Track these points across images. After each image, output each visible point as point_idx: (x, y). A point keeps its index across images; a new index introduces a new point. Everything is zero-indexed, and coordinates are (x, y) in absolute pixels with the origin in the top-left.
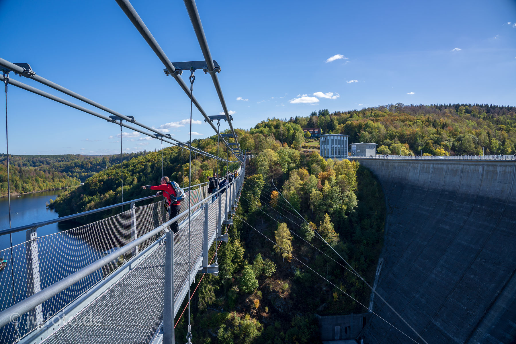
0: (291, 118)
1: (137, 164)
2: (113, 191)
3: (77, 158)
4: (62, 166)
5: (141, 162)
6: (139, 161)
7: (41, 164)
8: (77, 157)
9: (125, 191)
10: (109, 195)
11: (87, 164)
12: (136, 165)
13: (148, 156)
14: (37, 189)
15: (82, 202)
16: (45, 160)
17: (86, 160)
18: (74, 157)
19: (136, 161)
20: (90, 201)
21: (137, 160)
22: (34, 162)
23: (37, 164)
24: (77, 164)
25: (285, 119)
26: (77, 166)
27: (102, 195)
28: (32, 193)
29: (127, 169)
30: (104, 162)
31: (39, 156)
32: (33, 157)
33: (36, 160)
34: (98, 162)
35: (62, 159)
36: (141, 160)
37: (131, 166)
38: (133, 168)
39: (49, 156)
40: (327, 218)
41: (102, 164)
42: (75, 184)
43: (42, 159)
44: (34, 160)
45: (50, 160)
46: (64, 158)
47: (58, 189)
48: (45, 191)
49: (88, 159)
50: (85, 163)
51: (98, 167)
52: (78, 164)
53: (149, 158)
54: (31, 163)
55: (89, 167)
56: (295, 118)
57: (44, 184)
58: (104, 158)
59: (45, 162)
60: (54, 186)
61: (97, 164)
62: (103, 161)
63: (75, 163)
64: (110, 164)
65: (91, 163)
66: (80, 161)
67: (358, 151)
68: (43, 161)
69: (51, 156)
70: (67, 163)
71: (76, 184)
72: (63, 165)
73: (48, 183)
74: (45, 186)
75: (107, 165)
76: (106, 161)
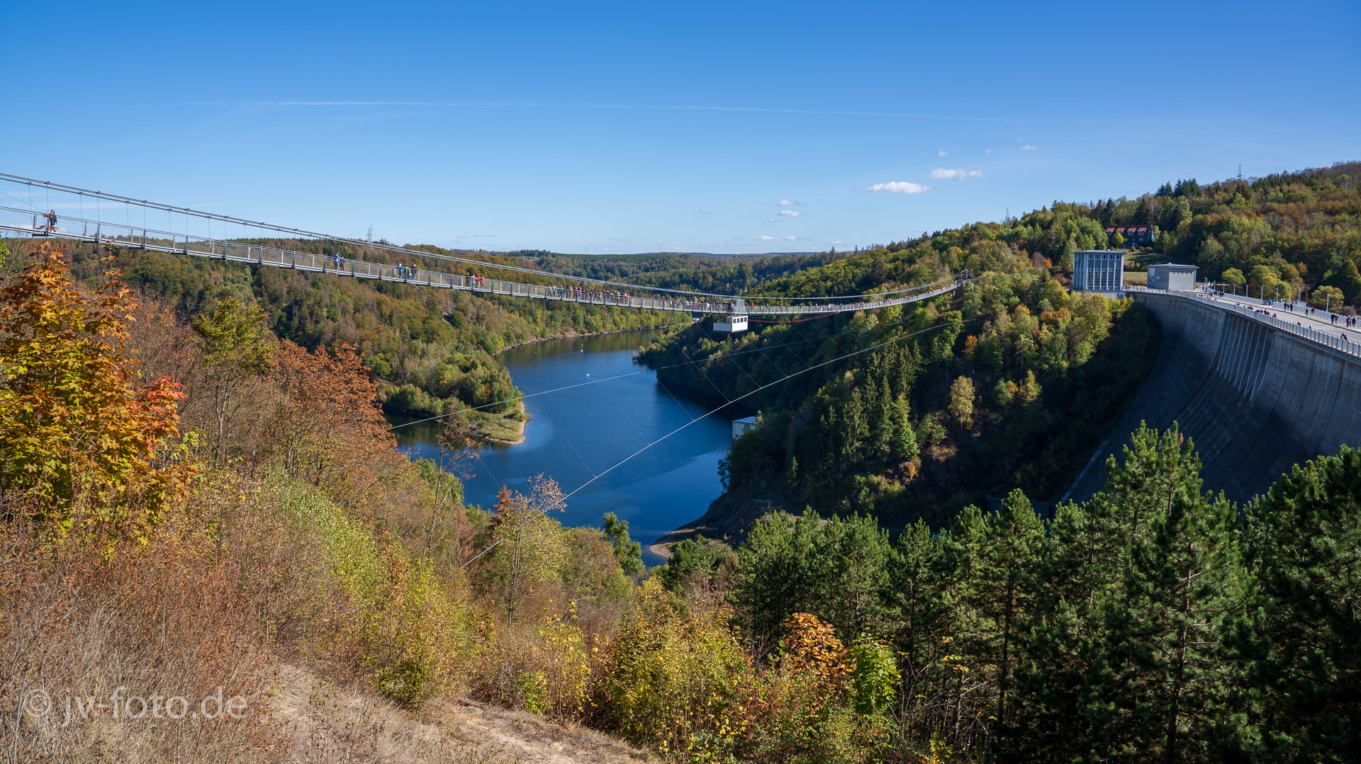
0: (1100, 201)
1: (803, 285)
2: (756, 334)
3: (684, 264)
4: (654, 280)
5: (812, 281)
6: (808, 278)
7: (609, 274)
8: (682, 260)
9: (777, 333)
10: (749, 340)
11: (704, 278)
12: (801, 286)
13: (828, 268)
14: (609, 326)
15: (700, 352)
16: (618, 266)
17: (703, 268)
18: (677, 259)
19: (804, 278)
20: (714, 350)
21: (804, 275)
22: (594, 270)
23: (601, 274)
24: (685, 276)
25: (1089, 203)
26: (683, 281)
27: (737, 340)
28: (602, 333)
29: (784, 294)
30: (741, 274)
31: (604, 257)
32: (594, 258)
33: (600, 266)
34: (727, 274)
35: (651, 264)
36: (812, 277)
37: (792, 288)
38: (796, 291)
39: (625, 258)
40: (1031, 375)
41: (737, 278)
42: (681, 319)
43: (611, 263)
44: (596, 264)
45: (628, 267)
46: (656, 263)
47: (647, 329)
48: (625, 331)
49: (706, 265)
50: (701, 275)
51: (728, 285)
52: (687, 276)
53: (828, 272)
54: (589, 271)
55: (710, 285)
56: (1106, 201)
57: (622, 316)
58: (741, 265)
59: (617, 271)
60: (641, 321)
61: (726, 277)
62: (738, 272)
63: (681, 276)
64: (753, 279)
65: (714, 275)
66: (689, 271)
67: (1158, 278)
68: (613, 267)
69: (629, 256)
70: (663, 274)
71: (683, 321)
72: (655, 278)
73: (630, 316)
74: (624, 321)
75: (749, 282)
76: (747, 271)
